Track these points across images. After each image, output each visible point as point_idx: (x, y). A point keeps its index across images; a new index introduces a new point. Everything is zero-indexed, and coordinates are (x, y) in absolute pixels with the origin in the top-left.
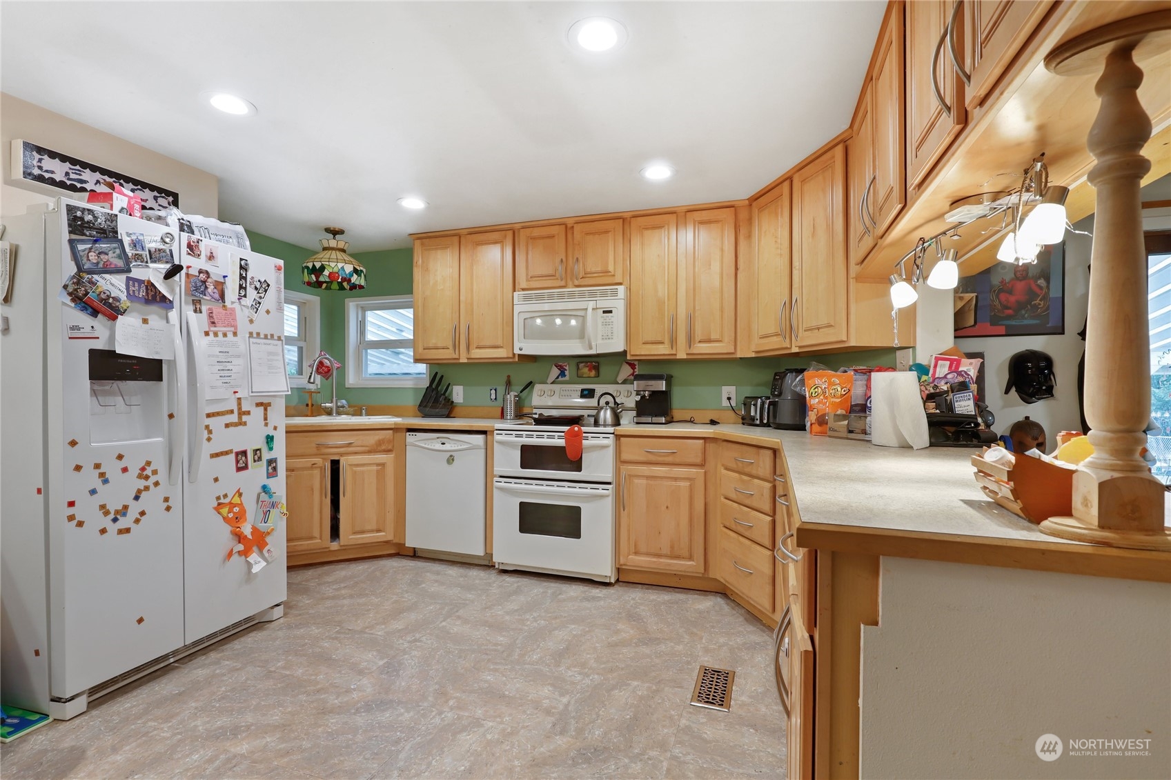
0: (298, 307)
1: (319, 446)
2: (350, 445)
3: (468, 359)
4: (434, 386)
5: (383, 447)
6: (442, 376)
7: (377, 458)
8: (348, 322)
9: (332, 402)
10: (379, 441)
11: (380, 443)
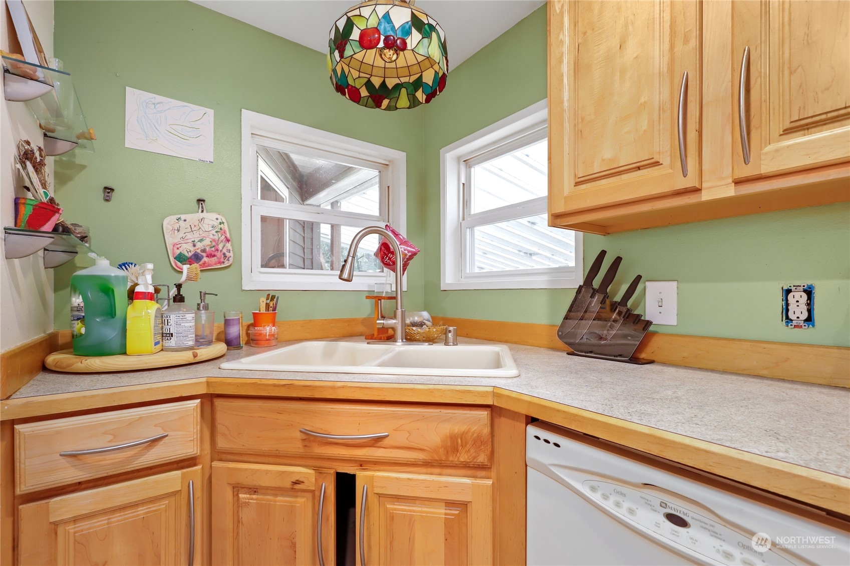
0: (380, 172)
1: (309, 438)
2: (376, 441)
3: (738, 182)
4: (597, 283)
5: (463, 457)
6: (618, 260)
7: (446, 486)
8: (445, 185)
9: (395, 317)
10: (453, 438)
11: (454, 444)
